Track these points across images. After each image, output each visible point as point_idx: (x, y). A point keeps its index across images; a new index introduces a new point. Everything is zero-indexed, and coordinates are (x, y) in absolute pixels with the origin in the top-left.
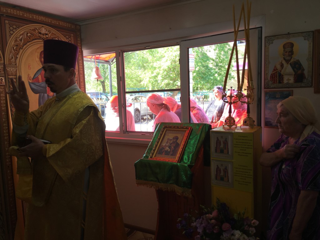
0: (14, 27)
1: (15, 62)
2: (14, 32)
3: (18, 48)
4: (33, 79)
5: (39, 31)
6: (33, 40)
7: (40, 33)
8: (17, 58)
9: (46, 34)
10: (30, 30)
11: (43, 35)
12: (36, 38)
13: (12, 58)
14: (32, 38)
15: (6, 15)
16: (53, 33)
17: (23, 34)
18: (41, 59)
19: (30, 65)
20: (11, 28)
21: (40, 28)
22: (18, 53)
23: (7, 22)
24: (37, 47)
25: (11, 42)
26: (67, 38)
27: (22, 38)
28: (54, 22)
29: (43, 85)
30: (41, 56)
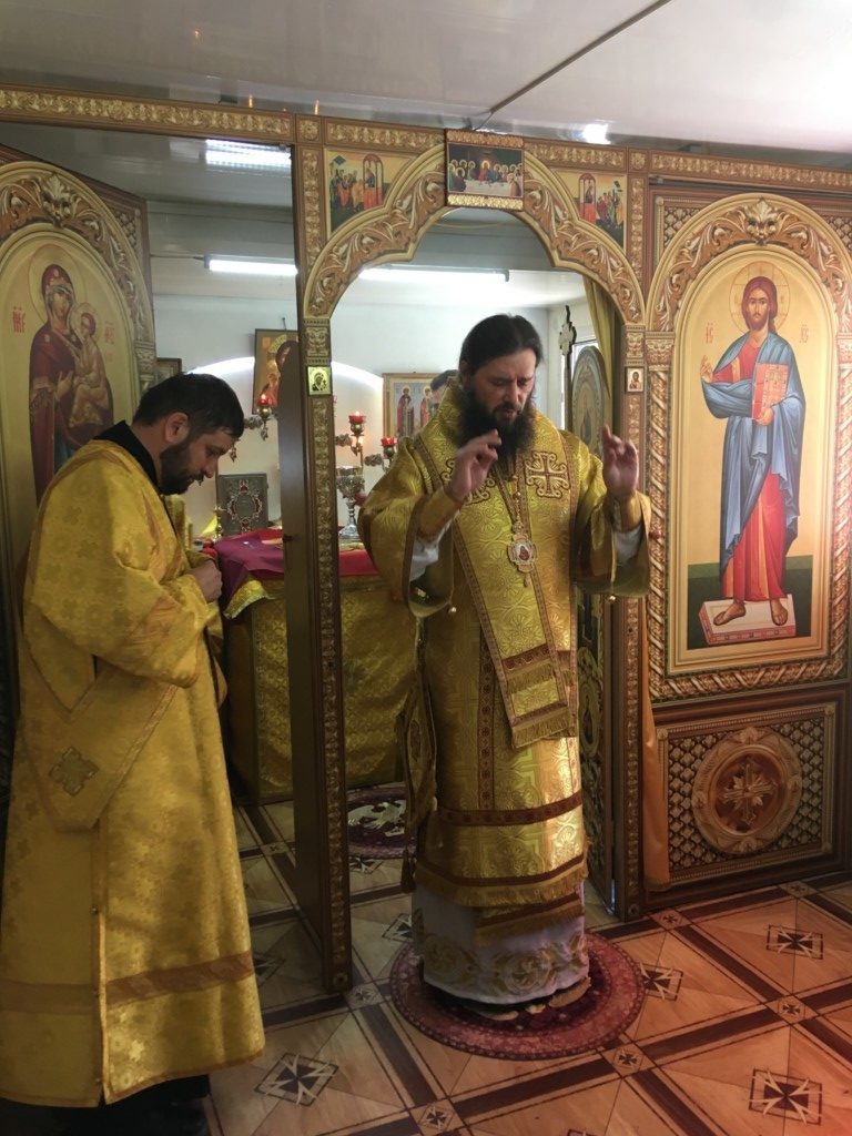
0: (680, 213)
1: (672, 321)
2: (677, 230)
3: (685, 276)
4: (715, 372)
5: (750, 215)
6: (730, 246)
7: (752, 222)
8: (678, 308)
9: (771, 223)
10: (724, 216)
11: (761, 225)
12: (737, 239)
13: (665, 310)
14: (725, 243)
15: (665, 180)
16: (792, 217)
17: (701, 233)
18: (747, 305)
19: (712, 329)
20: (671, 219)
21: (755, 205)
22: (681, 295)
23: (660, 200)
24: (738, 269)
25: (666, 264)
26: (837, 227)
27: (697, 246)
28: (804, 177)
29: (742, 390)
30: (747, 297)
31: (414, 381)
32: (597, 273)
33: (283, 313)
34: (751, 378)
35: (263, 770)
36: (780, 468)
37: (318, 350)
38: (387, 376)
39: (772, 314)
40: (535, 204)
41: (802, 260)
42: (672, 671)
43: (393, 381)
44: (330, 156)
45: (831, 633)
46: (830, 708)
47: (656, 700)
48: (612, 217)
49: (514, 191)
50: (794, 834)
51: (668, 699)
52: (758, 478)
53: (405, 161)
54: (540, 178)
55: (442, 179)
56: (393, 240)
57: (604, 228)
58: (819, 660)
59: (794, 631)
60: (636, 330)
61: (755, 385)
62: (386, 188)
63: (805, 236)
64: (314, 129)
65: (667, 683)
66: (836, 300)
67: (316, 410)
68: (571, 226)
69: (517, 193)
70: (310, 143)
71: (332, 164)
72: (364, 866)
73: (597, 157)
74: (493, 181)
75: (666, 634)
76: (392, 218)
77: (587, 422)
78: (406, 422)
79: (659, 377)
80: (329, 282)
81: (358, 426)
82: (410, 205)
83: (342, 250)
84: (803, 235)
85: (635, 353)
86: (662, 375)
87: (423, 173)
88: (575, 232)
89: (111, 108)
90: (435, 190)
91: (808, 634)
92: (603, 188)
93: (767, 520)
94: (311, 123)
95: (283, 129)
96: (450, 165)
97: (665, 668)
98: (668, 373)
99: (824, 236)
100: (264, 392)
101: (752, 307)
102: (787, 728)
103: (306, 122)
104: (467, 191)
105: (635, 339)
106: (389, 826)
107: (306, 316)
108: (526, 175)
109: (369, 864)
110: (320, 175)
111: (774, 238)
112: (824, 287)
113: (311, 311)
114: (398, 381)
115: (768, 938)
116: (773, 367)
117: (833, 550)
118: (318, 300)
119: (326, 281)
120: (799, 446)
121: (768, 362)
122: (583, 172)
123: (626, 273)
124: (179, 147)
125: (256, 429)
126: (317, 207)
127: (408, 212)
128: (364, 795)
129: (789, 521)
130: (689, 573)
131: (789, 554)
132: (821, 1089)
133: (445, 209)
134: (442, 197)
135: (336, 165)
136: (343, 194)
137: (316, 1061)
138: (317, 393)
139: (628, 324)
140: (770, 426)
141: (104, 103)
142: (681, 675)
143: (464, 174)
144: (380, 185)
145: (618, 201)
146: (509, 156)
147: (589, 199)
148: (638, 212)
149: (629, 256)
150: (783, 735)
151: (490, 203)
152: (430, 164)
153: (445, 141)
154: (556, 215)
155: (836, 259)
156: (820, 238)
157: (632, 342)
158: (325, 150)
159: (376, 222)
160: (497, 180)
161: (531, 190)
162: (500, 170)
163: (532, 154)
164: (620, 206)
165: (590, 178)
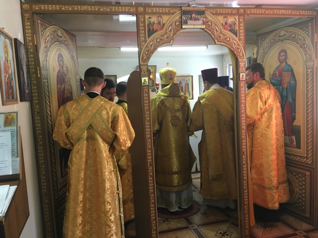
4: (272, 75)
18: (279, 57)
29: (279, 79)
30: (279, 55)
31: (183, 78)
32: (230, 45)
33: (135, 62)
34: (281, 76)
36: (290, 100)
37: (145, 72)
39: (286, 58)
40: (209, 26)
44: (147, 17)
46: (308, 173)
48: (234, 28)
49: (203, 23)
52: (284, 102)
53: (169, 17)
54: (211, 18)
55: (180, 21)
56: (166, 39)
60: (242, 62)
61: (282, 78)
62: (164, 25)
64: (142, 9)
67: (144, 90)
68: (221, 32)
69: (204, 23)
70: (141, 13)
71: (148, 19)
72: (166, 222)
73: (228, 11)
74: (196, 20)
76: (166, 33)
82: (171, 29)
83: (151, 43)
85: (242, 68)
87: (175, 20)
88: (222, 34)
89: (84, 8)
90: (179, 24)
92: (230, 20)
93: (287, 114)
94: (141, 8)
95: (133, 10)
96: (183, 17)
101: (281, 58)
103: (140, 8)
104: (188, 24)
107: (141, 63)
108: (206, 18)
109: (168, 221)
110: (144, 23)
113: (142, 61)
116: (287, 72)
118: (144, 58)
119: (146, 53)
120: (295, 94)
121: (285, 71)
122: (224, 16)
123: (239, 45)
126: (143, 32)
127: (171, 31)
129: (293, 115)
133: (181, 29)
134: (181, 26)
136: (151, 28)
139: (240, 60)
140: (287, 88)
141: (82, 6)
143: (187, 19)
144: (162, 24)
145: (235, 23)
146: (201, 13)
147: (226, 24)
148: (242, 26)
149: (239, 39)
151: (195, 27)
152: (177, 17)
153: (181, 10)
154: (216, 29)
157: (241, 65)
158: (146, 15)
159: (161, 35)
160: (197, 20)
161: (208, 22)
162: (198, 17)
163: (208, 12)
164: (236, 25)
165: (226, 17)
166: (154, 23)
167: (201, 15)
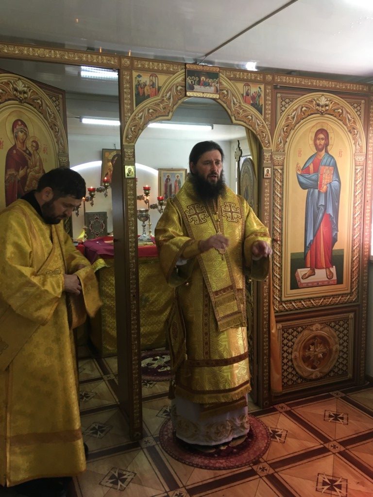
0: (287, 100)
1: (284, 147)
2: (286, 108)
3: (289, 128)
4: (302, 170)
5: (318, 102)
6: (309, 115)
7: (318, 105)
8: (286, 142)
9: (326, 105)
10: (306, 102)
11: (322, 107)
12: (312, 112)
13: (281, 142)
14: (307, 114)
15: (280, 86)
16: (335, 103)
17: (296, 109)
18: (316, 141)
19: (301, 151)
20: (283, 103)
21: (320, 98)
22: (288, 136)
23: (279, 95)
24: (312, 125)
25: (281, 123)
26: (355, 108)
27: (295, 115)
28: (340, 86)
29: (314, 177)
30: (316, 138)
31: (172, 172)
32: (251, 126)
33: (114, 142)
34: (318, 172)
35: (104, 343)
36: (330, 211)
37: (129, 158)
38: (160, 170)
39: (327, 145)
40: (225, 96)
41: (340, 121)
42: (284, 299)
43: (162, 172)
44: (135, 74)
45: (352, 283)
46: (351, 315)
47: (277, 312)
48: (258, 102)
49: (215, 90)
50: (336, 370)
51: (282, 311)
52: (321, 215)
53: (168, 77)
54: (226, 85)
55: (184, 85)
56: (162, 111)
57: (254, 107)
58: (347, 294)
59: (336, 282)
60: (268, 151)
61: (319, 175)
62: (159, 88)
63: (341, 111)
64: (128, 62)
65: (281, 304)
66: (354, 139)
67: (128, 185)
68: (240, 106)
69: (217, 91)
70: (127, 68)
71: (136, 78)
72: (148, 385)
73: (251, 76)
75: (281, 283)
76: (162, 101)
77: (247, 190)
78: (168, 190)
79: (278, 171)
80: (134, 129)
81: (147, 192)
82: (170, 96)
83: (140, 115)
84: (340, 110)
85: (267, 161)
86: (279, 170)
87: (175, 82)
88: (242, 108)
89: (39, 51)
90: (181, 89)
91: (342, 283)
92: (254, 89)
93: (324, 233)
94: (127, 60)
95: (114, 62)
96: (187, 79)
97: (280, 298)
98: (282, 169)
99: (349, 112)
100: (106, 176)
101: (318, 142)
102: (333, 324)
103: (125, 59)
104: (195, 90)
105: (267, 155)
106: (160, 367)
107: (124, 143)
108: (221, 84)
109: (151, 384)
110: (131, 82)
111: (328, 112)
112: (349, 133)
113: (126, 141)
114: (165, 172)
115: (325, 415)
116: (327, 167)
117: (353, 247)
118: (130, 136)
120: (338, 202)
121: (325, 165)
122: (246, 82)
123: (263, 126)
124: (69, 69)
125: (102, 192)
126: (129, 96)
127: (169, 99)
128: (149, 353)
129: (334, 234)
130: (291, 257)
131: (333, 249)
132: (347, 482)
133: (185, 97)
134: (184, 92)
135: (138, 78)
136: (141, 92)
137: (126, 471)
138: (129, 177)
139: (264, 148)
140: (326, 193)
141: (36, 50)
142: (287, 301)
143: (193, 83)
144: (157, 87)
145: (260, 95)
146: (214, 75)
147: (248, 94)
148: (269, 100)
149: (265, 119)
150: (331, 327)
151: (205, 95)
152: (179, 78)
153: (186, 68)
154: (234, 101)
155: (354, 121)
156: (347, 112)
158: (133, 71)
159: (155, 103)
160: (208, 86)
161: (223, 90)
162: (210, 81)
163: (223, 74)
164: (261, 97)
165: (248, 85)
166: (146, 85)
167: (213, 79)
